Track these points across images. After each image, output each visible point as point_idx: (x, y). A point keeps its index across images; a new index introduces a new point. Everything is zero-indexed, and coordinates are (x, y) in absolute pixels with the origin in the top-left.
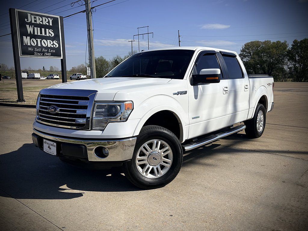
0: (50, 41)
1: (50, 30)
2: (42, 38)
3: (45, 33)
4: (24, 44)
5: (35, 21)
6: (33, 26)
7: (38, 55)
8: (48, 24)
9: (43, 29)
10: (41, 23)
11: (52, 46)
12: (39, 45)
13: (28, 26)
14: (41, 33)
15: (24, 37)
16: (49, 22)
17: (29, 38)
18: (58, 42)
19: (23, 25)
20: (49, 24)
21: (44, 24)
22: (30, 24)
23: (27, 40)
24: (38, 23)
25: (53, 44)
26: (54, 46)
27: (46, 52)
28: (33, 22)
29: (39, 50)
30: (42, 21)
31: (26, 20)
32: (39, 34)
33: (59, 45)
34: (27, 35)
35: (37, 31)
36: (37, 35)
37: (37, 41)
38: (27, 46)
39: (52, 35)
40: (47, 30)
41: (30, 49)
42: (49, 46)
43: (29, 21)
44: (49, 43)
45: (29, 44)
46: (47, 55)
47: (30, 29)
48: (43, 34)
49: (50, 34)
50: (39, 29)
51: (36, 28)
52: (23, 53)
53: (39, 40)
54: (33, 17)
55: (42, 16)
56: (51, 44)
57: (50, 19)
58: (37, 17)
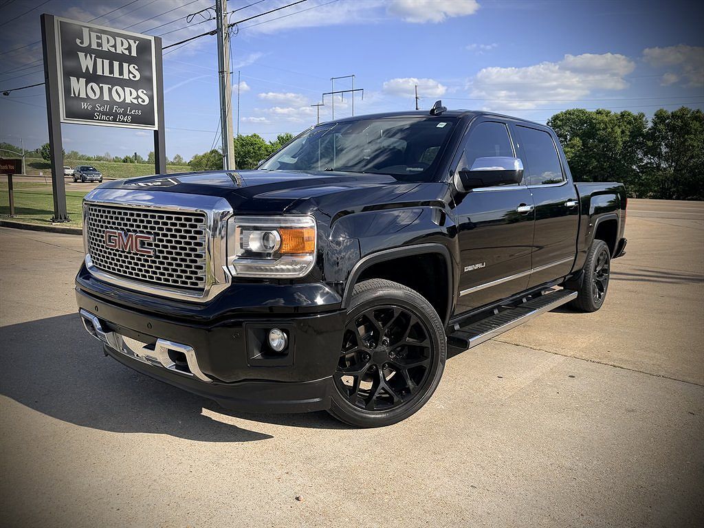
0: (132, 89)
1: (132, 66)
2: (113, 82)
3: (121, 73)
4: (72, 95)
5: (99, 45)
6: (93, 56)
7: (103, 120)
8: (127, 52)
9: (116, 64)
10: (113, 50)
11: (135, 101)
12: (106, 98)
13: (81, 55)
14: (111, 71)
15: (73, 80)
16: (129, 49)
17: (83, 81)
18: (150, 93)
19: (71, 52)
20: (130, 52)
21: (119, 51)
22: (88, 51)
23: (78, 86)
24: (105, 48)
25: (138, 97)
26: (140, 100)
27: (120, 114)
28: (94, 46)
29: (106, 108)
30: (115, 46)
31: (78, 41)
32: (107, 73)
33: (151, 99)
34: (79, 74)
35: (103, 68)
36: (103, 76)
37: (101, 89)
38: (78, 98)
39: (135, 77)
40: (125, 65)
41: (84, 106)
42: (128, 101)
43: (86, 44)
44: (128, 95)
45: (83, 95)
46: (123, 121)
47: (86, 62)
48: (116, 74)
49: (131, 76)
50: (107, 62)
51: (99, 61)
52: (71, 114)
53: (106, 87)
54: (93, 35)
55: (114, 35)
56: (132, 97)
57: (131, 42)
58: (104, 37)
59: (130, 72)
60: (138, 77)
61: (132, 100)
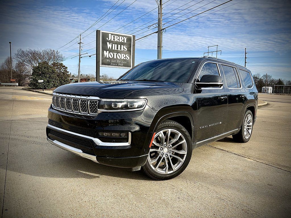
0: (124, 55)
1: (124, 46)
2: (118, 52)
3: (121, 49)
4: (104, 57)
5: (114, 39)
6: (112, 43)
7: (113, 65)
8: (123, 41)
9: (119, 46)
10: (118, 41)
11: (125, 59)
12: (115, 57)
13: (108, 43)
14: (117, 48)
15: (105, 52)
16: (124, 40)
17: (108, 52)
18: (130, 55)
19: (105, 42)
20: (124, 41)
21: (120, 41)
22: (110, 42)
23: (106, 54)
24: (116, 40)
25: (126, 57)
26: (126, 58)
27: (119, 63)
28: (112, 40)
29: (115, 61)
30: (119, 40)
31: (107, 38)
32: (116, 49)
33: (130, 58)
34: (107, 50)
35: (115, 47)
36: (115, 50)
37: (114, 55)
38: (106, 58)
39: (125, 50)
40: (122, 46)
41: (108, 60)
42: (122, 58)
43: (110, 39)
44: (122, 56)
45: (108, 57)
46: (120, 66)
47: (109, 45)
48: (119, 49)
49: (124, 49)
50: (116, 45)
51: (114, 45)
52: (103, 64)
53: (115, 54)
54: (112, 36)
55: (119, 36)
56: (124, 57)
57: (125, 38)
58: (116, 36)
59: (124, 48)
60: (126, 50)
61: (124, 58)
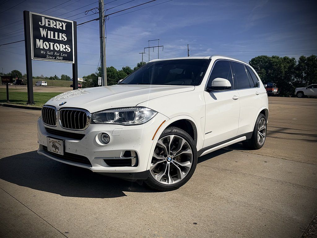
0: (63, 45)
1: (63, 34)
2: (55, 41)
3: (58, 37)
4: (37, 47)
5: (49, 25)
6: (46, 30)
7: (50, 59)
8: (61, 28)
9: (56, 33)
10: (55, 27)
12: (52, 48)
13: (41, 29)
14: (54, 37)
15: (38, 40)
16: (62, 26)
17: (42, 41)
18: (71, 46)
19: (37, 28)
20: (63, 28)
21: (58, 28)
22: (44, 27)
23: (40, 43)
24: (52, 26)
25: (66, 48)
26: (67, 50)
27: (58, 56)
28: (47, 25)
29: (52, 53)
30: (56, 25)
31: (40, 23)
32: (52, 38)
33: (72, 49)
34: (40, 38)
35: (51, 35)
36: (50, 39)
37: (50, 44)
38: (39, 49)
40: (60, 34)
41: (42, 52)
42: (61, 50)
43: (43, 24)
44: (61, 48)
45: (42, 47)
46: (59, 59)
47: (43, 32)
48: (56, 38)
49: (63, 39)
50: (52, 33)
51: (49, 32)
52: (36, 56)
53: (52, 44)
54: (47, 20)
55: (56, 20)
56: (63, 48)
57: (63, 23)
58: (51, 21)
59: (62, 37)
60: (66, 39)
61: (63, 50)
